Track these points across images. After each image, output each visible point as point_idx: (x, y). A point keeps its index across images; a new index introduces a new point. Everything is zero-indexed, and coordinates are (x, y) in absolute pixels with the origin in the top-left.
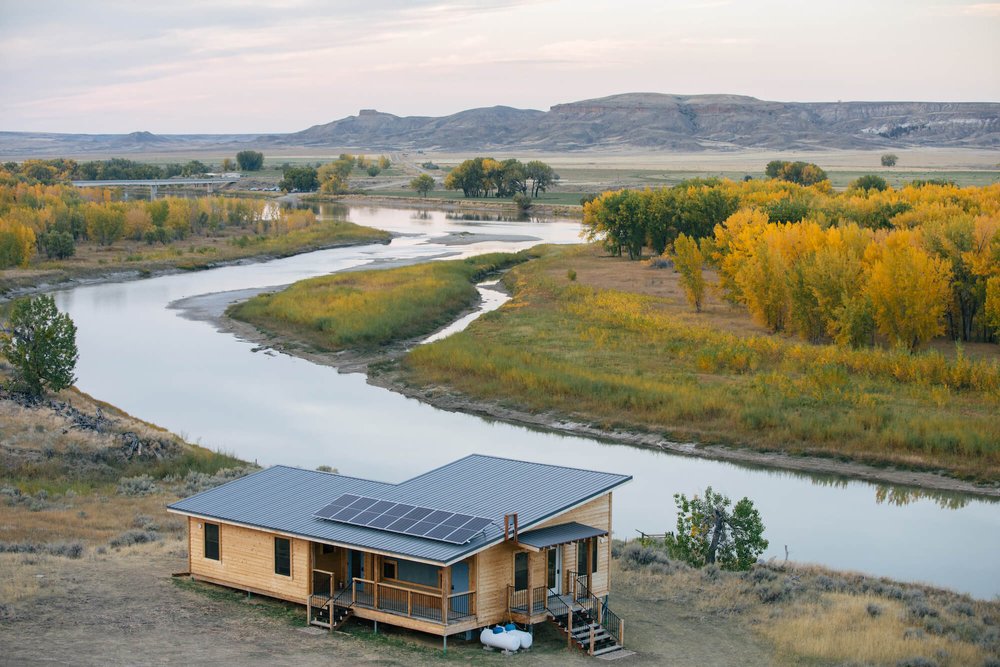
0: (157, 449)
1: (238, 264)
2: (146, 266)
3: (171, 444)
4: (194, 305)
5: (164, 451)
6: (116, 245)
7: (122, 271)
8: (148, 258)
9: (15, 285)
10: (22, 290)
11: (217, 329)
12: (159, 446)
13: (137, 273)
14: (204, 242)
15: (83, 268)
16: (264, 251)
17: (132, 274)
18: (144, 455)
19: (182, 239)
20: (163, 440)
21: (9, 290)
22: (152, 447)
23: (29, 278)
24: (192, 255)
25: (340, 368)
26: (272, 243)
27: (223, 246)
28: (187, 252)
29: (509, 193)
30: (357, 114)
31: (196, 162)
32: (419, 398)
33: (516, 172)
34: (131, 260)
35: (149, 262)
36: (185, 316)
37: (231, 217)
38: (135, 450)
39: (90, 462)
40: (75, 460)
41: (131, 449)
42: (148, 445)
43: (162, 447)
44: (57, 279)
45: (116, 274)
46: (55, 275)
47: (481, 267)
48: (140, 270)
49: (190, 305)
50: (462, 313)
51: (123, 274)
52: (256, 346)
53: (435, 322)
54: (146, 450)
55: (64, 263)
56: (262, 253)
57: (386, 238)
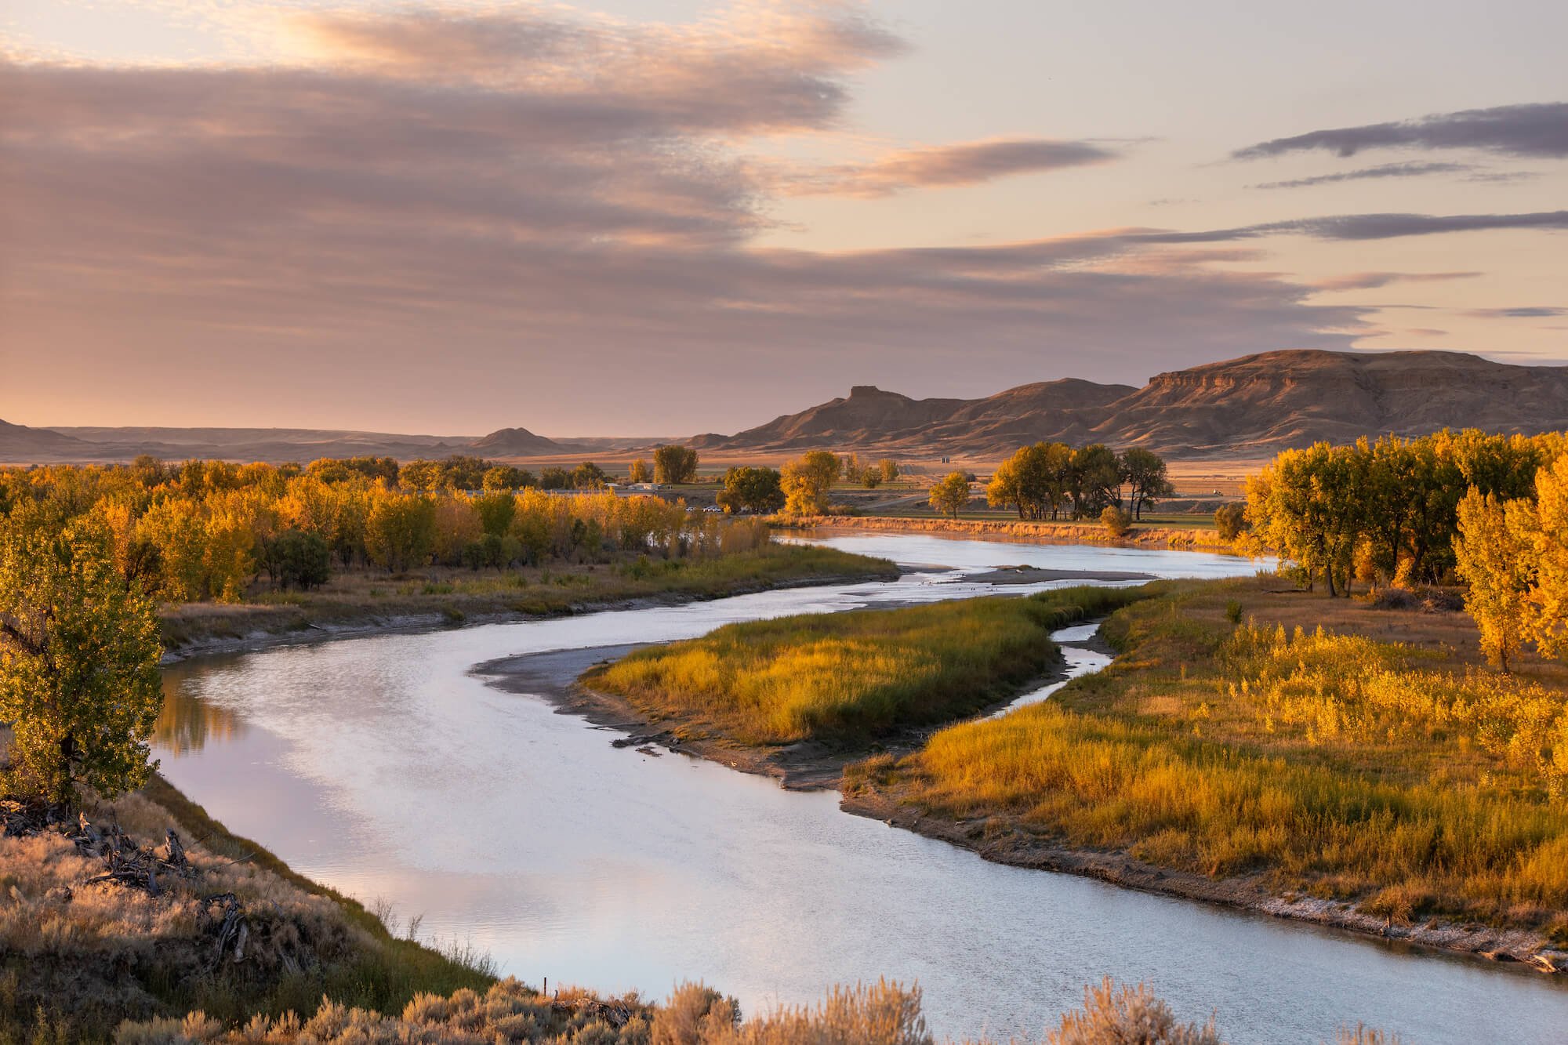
0: (288, 946)
1: (627, 608)
2: (457, 603)
3: (327, 931)
4: (527, 667)
5: (308, 949)
6: (412, 572)
7: (412, 613)
8: (463, 590)
9: (198, 631)
10: (214, 641)
11: (556, 708)
12: (295, 935)
13: (439, 618)
14: (572, 570)
15: (339, 604)
16: (675, 586)
17: (429, 618)
18: (251, 960)
19: (534, 565)
20: (306, 920)
21: (185, 641)
22: (275, 939)
23: (230, 617)
24: (546, 588)
25: (789, 779)
26: (690, 574)
27: (605, 577)
28: (535, 584)
29: (1093, 510)
30: (846, 395)
31: (590, 466)
32: (952, 841)
33: (1104, 469)
34: (432, 592)
35: (464, 597)
36: (501, 686)
37: (628, 537)
38: (230, 946)
39: (99, 983)
40: (57, 977)
41: (218, 944)
42: (266, 931)
43: (304, 936)
44: (285, 623)
45: (399, 618)
46: (281, 615)
47: (1059, 610)
48: (445, 612)
49: (518, 668)
50: (1032, 684)
51: (413, 619)
52: (624, 736)
53: (982, 695)
54: (258, 947)
55: (307, 596)
56: (670, 590)
57: (889, 572)
